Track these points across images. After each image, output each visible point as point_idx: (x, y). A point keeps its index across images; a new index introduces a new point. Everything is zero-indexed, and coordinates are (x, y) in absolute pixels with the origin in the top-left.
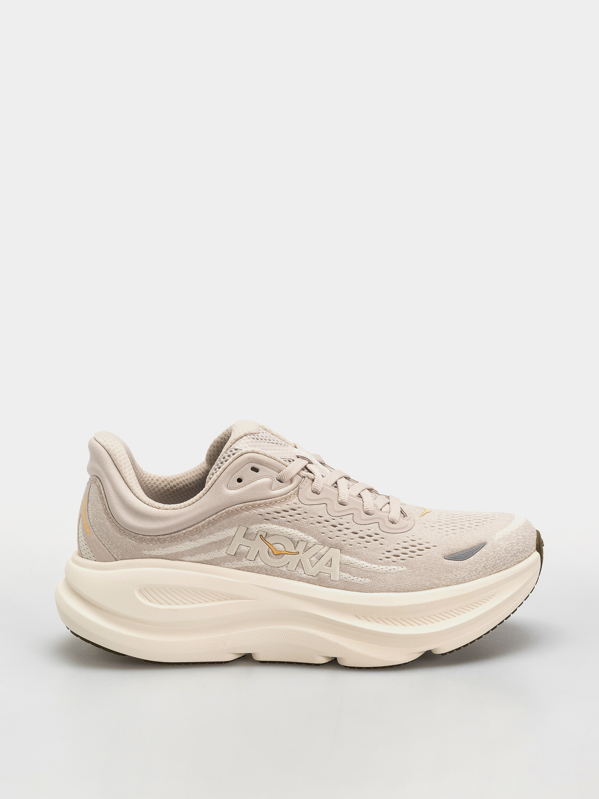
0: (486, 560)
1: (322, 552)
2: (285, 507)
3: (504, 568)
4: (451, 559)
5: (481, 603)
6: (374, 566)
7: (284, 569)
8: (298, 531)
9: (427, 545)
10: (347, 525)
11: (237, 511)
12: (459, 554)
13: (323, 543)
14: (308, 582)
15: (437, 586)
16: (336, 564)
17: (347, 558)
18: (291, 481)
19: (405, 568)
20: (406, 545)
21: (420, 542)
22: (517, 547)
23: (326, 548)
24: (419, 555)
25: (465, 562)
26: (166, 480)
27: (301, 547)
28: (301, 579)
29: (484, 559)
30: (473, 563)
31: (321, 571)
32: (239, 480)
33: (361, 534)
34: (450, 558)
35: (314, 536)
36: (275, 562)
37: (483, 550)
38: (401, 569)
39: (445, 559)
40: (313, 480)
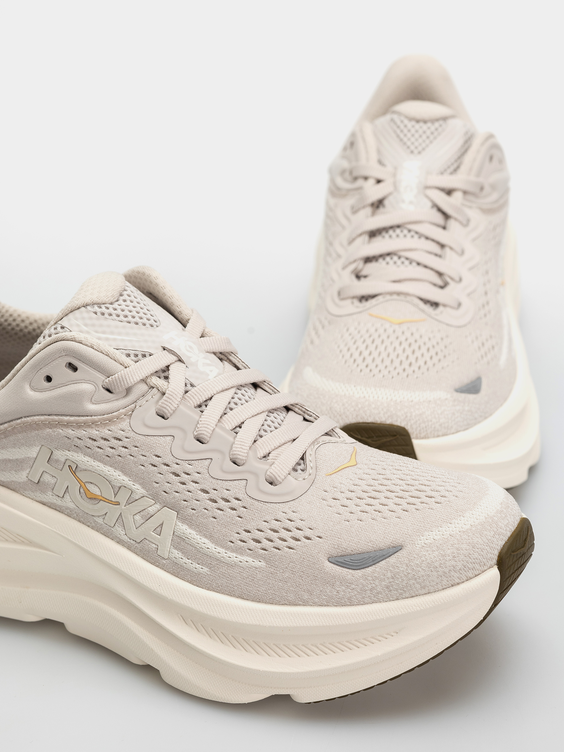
0: (393, 578)
1: (152, 510)
2: (105, 432)
3: (423, 591)
4: (340, 564)
5: (373, 640)
6: (219, 549)
7: (100, 520)
8: (120, 473)
9: (308, 533)
10: (196, 477)
11: (38, 426)
12: (352, 559)
13: (155, 497)
14: (129, 548)
15: (305, 604)
16: (167, 531)
17: (184, 528)
18: (128, 391)
19: (263, 564)
20: (276, 525)
21: (300, 524)
22: (453, 563)
23: (158, 506)
24: (290, 548)
25: (359, 573)
26: (36, 321)
27: (122, 497)
28: (120, 542)
29: (389, 575)
30: (370, 578)
31: (147, 538)
32: (49, 379)
33: (213, 494)
34: (337, 561)
35: (143, 485)
36: (88, 506)
37: (392, 560)
38: (257, 563)
39: (329, 561)
40: (164, 394)
